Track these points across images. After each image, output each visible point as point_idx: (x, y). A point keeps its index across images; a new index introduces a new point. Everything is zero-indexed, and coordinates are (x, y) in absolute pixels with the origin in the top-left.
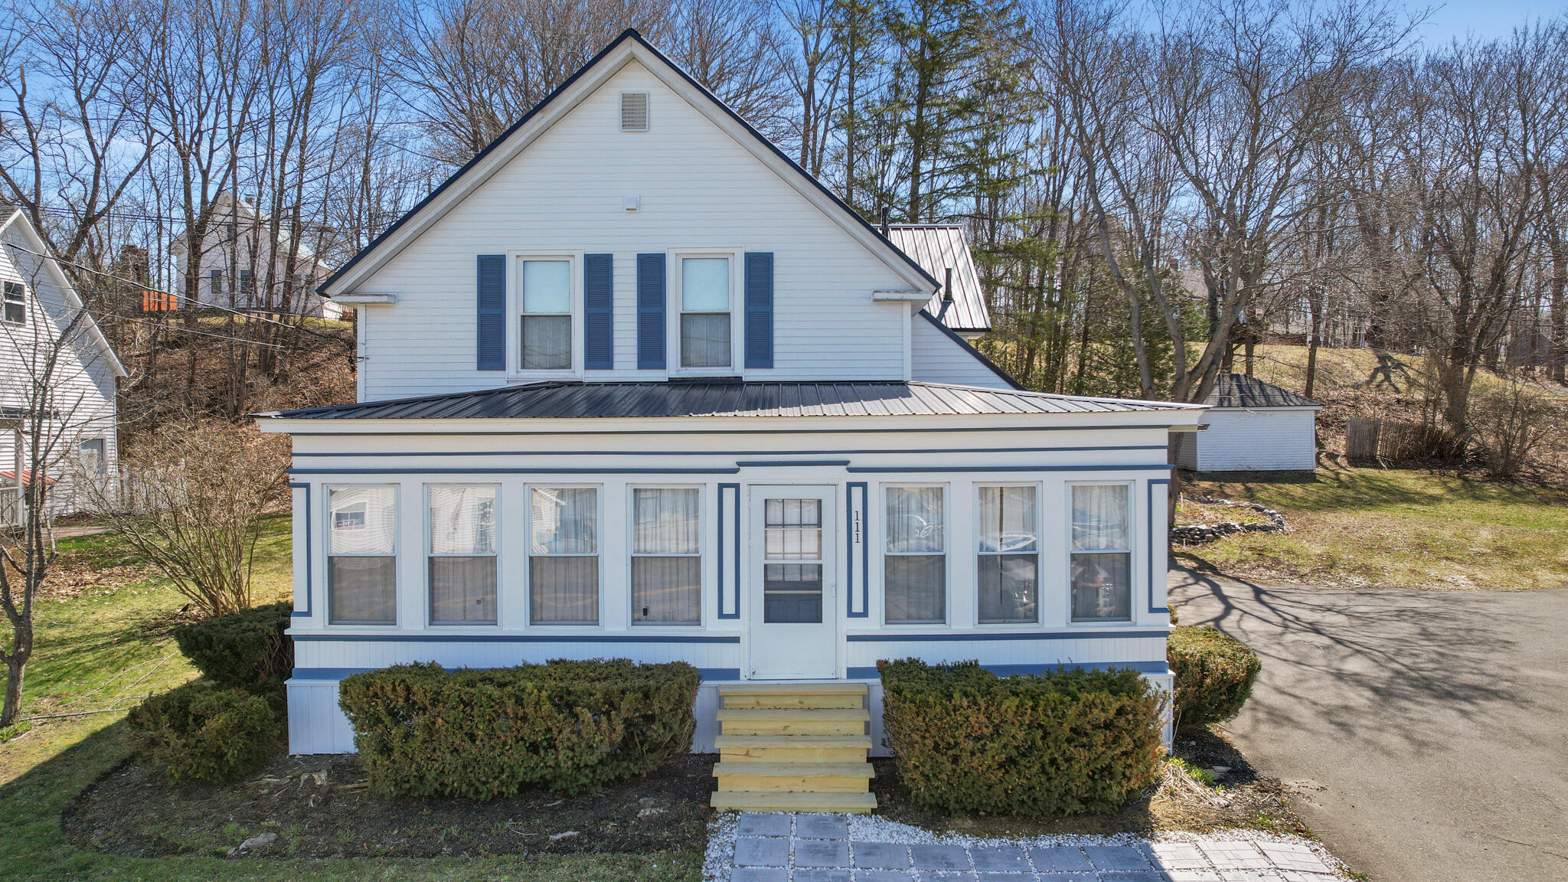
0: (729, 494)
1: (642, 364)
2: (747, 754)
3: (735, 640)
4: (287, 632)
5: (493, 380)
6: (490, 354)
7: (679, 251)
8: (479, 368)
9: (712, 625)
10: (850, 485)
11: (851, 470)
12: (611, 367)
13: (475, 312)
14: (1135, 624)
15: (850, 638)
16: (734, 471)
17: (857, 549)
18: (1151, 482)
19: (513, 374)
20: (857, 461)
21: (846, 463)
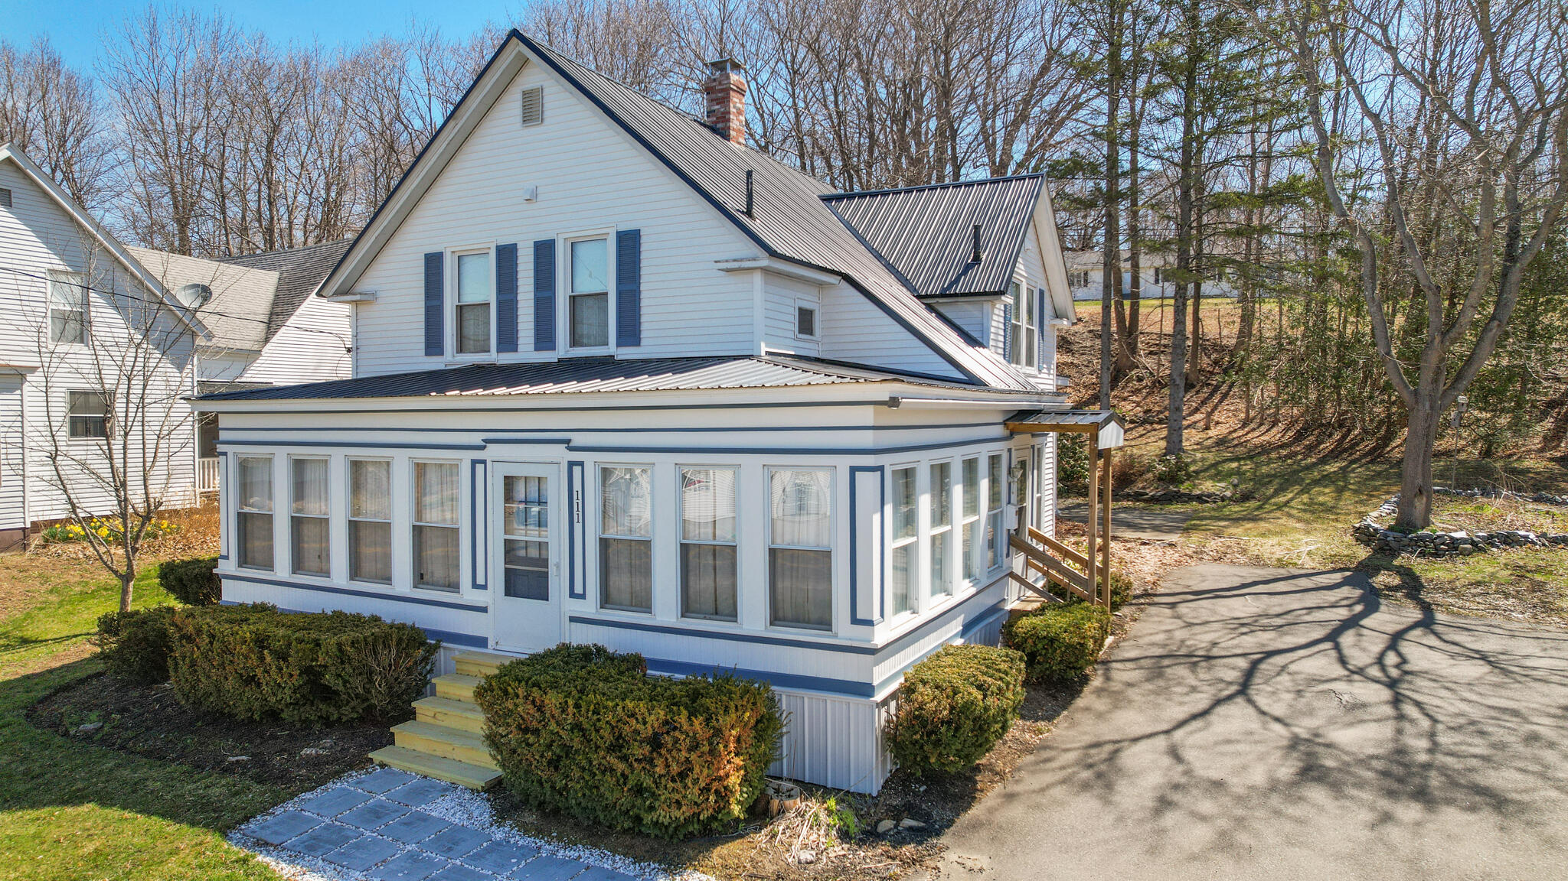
0: (480, 468)
1: (538, 347)
2: (434, 717)
3: (484, 610)
4: (215, 571)
5: (435, 364)
6: (433, 344)
7: (566, 236)
8: (427, 354)
9: (468, 595)
10: (571, 464)
11: (572, 449)
12: (516, 350)
13: (422, 304)
14: (836, 636)
15: (573, 619)
16: (483, 448)
17: (578, 527)
18: (853, 470)
19: (451, 358)
20: (578, 439)
21: (568, 441)
